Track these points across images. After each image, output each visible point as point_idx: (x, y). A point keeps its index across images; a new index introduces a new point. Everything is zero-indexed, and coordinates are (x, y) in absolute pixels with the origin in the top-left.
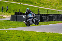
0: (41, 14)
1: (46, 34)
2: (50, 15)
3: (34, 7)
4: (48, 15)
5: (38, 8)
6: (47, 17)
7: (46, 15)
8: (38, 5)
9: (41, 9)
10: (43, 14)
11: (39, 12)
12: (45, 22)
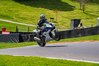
0: (20, 32)
1: (25, 58)
2: (32, 33)
3: (11, 23)
4: (30, 33)
5: (16, 24)
6: (28, 36)
7: (27, 33)
8: (16, 21)
9: (21, 25)
10: (22, 33)
11: (17, 29)
12: (26, 43)
